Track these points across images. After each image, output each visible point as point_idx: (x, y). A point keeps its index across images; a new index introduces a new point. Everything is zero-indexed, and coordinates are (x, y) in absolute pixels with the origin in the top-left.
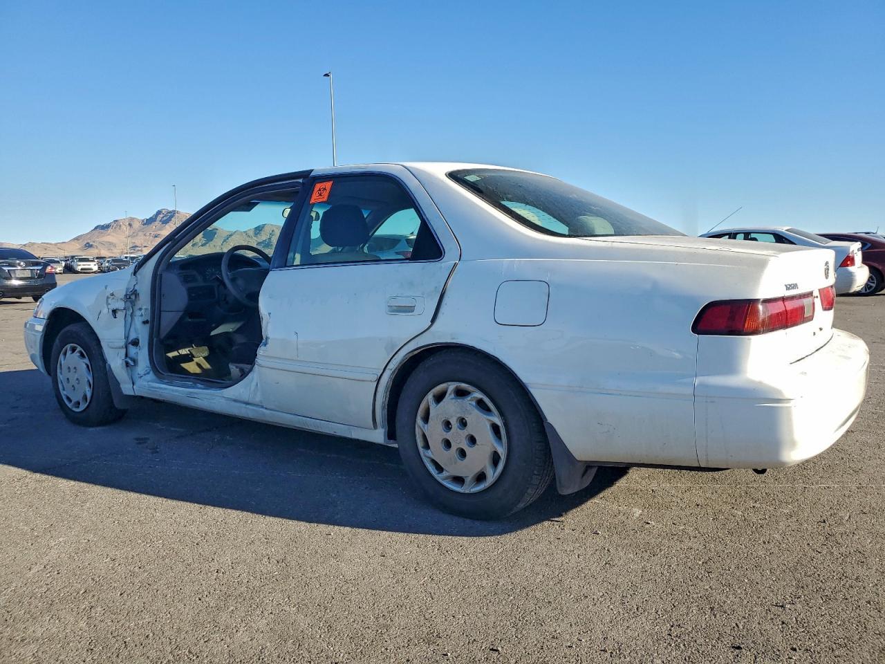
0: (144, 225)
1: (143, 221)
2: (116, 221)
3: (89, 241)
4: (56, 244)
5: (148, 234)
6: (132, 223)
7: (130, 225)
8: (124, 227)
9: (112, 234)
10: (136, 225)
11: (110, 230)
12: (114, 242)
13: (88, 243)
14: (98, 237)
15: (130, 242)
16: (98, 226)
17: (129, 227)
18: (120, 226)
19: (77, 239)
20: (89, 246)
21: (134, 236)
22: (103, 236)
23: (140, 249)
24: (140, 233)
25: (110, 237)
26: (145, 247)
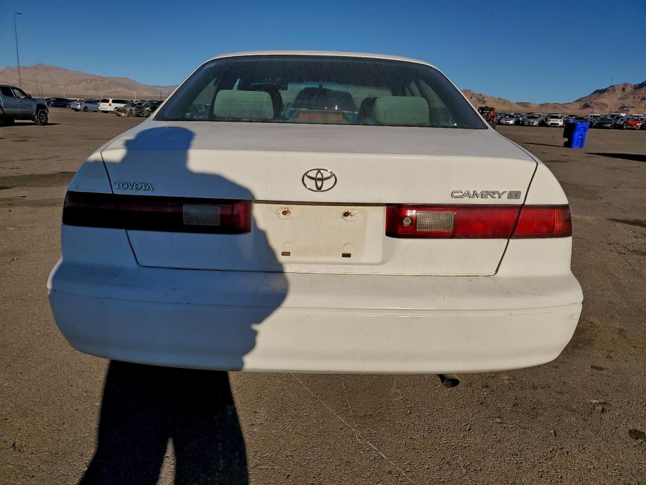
0: (635, 89)
1: (635, 85)
2: (613, 86)
3: (587, 102)
4: (563, 104)
5: (637, 97)
6: (625, 87)
7: (623, 89)
8: (618, 91)
9: (607, 97)
10: (629, 89)
11: (606, 93)
12: (607, 103)
13: (586, 104)
14: (595, 99)
15: (620, 103)
16: (597, 90)
17: (622, 91)
18: (615, 90)
19: (579, 101)
20: (586, 106)
21: (624, 99)
22: (599, 99)
23: (627, 109)
24: (631, 96)
25: (605, 99)
26: (633, 107)
